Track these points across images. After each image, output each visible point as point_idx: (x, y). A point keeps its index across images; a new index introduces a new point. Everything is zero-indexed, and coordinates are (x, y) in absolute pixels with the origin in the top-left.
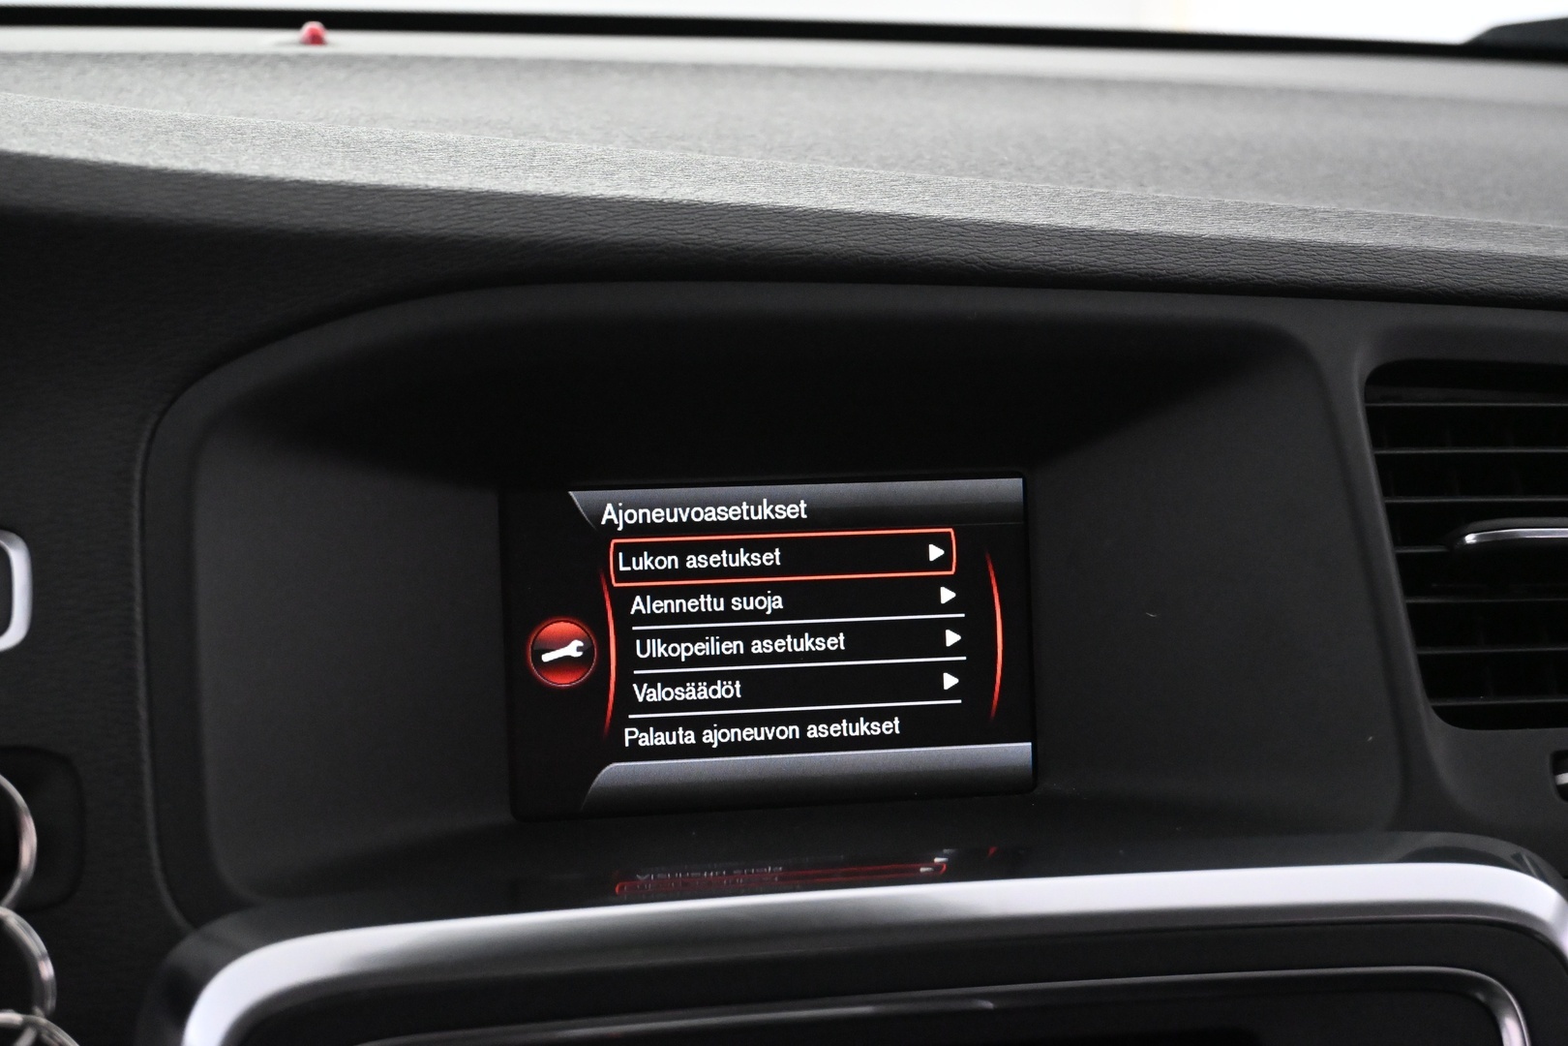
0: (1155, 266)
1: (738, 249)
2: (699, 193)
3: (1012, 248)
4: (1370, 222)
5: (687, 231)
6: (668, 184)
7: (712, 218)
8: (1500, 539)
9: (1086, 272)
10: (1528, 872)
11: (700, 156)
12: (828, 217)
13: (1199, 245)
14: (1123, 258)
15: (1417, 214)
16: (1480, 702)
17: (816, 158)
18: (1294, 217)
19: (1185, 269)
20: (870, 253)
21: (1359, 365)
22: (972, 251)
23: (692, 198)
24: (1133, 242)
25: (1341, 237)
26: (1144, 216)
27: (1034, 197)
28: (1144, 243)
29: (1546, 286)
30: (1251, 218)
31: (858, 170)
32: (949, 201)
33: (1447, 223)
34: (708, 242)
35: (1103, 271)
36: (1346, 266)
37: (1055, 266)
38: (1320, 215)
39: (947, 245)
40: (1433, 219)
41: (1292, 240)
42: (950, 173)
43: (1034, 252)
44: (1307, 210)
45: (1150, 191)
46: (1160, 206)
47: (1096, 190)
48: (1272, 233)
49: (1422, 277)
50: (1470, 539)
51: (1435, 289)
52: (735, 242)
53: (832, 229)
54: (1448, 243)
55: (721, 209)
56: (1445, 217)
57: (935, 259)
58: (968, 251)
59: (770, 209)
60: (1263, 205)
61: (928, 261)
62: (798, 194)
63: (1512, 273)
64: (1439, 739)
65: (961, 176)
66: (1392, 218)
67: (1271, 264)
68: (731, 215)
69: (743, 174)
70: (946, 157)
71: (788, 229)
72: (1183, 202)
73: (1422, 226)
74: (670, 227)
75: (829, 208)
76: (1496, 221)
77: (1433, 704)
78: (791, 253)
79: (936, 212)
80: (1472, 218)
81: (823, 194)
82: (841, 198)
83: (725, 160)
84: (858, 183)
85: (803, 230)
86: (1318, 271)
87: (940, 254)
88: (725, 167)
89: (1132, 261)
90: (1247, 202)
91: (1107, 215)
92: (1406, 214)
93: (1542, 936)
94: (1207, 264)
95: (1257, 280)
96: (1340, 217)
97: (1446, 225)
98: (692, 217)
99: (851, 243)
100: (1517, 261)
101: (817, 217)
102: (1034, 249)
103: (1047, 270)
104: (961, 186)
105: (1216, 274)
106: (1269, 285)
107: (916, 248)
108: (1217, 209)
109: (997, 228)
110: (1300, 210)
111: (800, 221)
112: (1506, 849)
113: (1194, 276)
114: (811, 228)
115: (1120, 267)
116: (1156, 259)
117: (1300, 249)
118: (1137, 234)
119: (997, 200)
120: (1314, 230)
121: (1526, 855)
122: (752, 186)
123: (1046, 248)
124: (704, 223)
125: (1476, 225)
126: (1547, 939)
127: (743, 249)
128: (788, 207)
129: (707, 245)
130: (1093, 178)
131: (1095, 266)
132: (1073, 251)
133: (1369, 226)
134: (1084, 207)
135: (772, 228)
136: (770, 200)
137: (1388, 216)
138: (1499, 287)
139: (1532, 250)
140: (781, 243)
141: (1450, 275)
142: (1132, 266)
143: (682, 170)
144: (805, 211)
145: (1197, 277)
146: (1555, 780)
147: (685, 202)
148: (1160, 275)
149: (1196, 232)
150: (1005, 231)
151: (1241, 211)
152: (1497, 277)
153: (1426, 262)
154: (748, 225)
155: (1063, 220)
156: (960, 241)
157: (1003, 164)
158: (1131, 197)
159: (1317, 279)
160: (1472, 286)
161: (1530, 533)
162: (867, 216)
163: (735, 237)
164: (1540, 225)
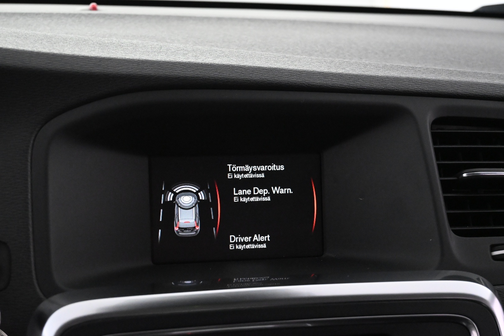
0: (363, 86)
1: (226, 79)
2: (214, 61)
3: (316, 79)
4: (434, 71)
5: (210, 73)
6: (204, 58)
7: (218, 69)
8: (474, 175)
9: (340, 87)
10: (481, 284)
11: (216, 48)
12: (256, 69)
13: (377, 79)
14: (352, 83)
15: (449, 69)
16: (468, 228)
17: (255, 49)
18: (409, 70)
19: (372, 86)
20: (269, 81)
21: (429, 118)
22: (303, 80)
23: (212, 62)
24: (356, 77)
25: (424, 76)
26: (360, 69)
27: (324, 63)
28: (359, 78)
29: (491, 93)
30: (395, 70)
31: (267, 53)
32: (296, 64)
33: (460, 72)
34: (217, 77)
35: (345, 87)
36: (425, 86)
37: (330, 85)
38: (418, 69)
39: (295, 78)
40: (455, 70)
41: (408, 77)
42: (298, 54)
43: (323, 81)
44: (414, 67)
45: (364, 61)
46: (366, 66)
47: (345, 60)
48: (401, 75)
49: (450, 90)
50: (465, 175)
51: (454, 94)
52: (225, 77)
53: (257, 73)
54: (459, 79)
55: (221, 66)
56: (459, 70)
57: (291, 83)
58: (301, 80)
59: (237, 66)
60: (400, 66)
61: (288, 83)
62: (247, 61)
63: (480, 88)
64: (453, 240)
65: (302, 55)
66: (442, 70)
67: (401, 85)
68: (224, 68)
69: (229, 55)
70: (297, 49)
71: (243, 72)
72: (373, 65)
73: (451, 73)
74: (204, 72)
75: (256, 66)
76: (475, 71)
77: (452, 229)
78: (244, 81)
79: (291, 67)
80: (469, 70)
81: (255, 61)
82: (261, 63)
83: (224, 50)
84: (267, 58)
85: (248, 73)
86: (416, 87)
87: (292, 81)
88: (223, 52)
89: (355, 84)
90: (394, 64)
91: (348, 69)
92: (446, 69)
93: (485, 304)
94: (380, 85)
95: (396, 90)
96: (424, 70)
97: (459, 73)
98: (212, 68)
99: (263, 77)
100: (482, 85)
101: (252, 69)
102: (323, 80)
103: (327, 86)
104: (301, 59)
105: (383, 88)
106: (400, 92)
107: (285, 79)
108: (384, 67)
109: (311, 73)
110: (411, 67)
111: (247, 70)
112: (475, 276)
113: (375, 89)
114: (250, 72)
115: (351, 86)
116: (363, 83)
117: (410, 80)
118: (358, 75)
119: (312, 63)
120: (416, 74)
121: (481, 278)
122: (232, 58)
123: (327, 79)
124: (216, 70)
125: (469, 73)
126: (487, 306)
127: (228, 79)
128: (243, 66)
129: (216, 78)
130: (345, 56)
131: (343, 85)
132: (336, 81)
133: (434, 72)
134: (340, 66)
135: (238, 72)
136: (237, 63)
137: (440, 70)
138: (476, 93)
139: (486, 81)
140: (240, 77)
141: (459, 89)
142: (355, 85)
143: (209, 53)
144: (249, 67)
145: (376, 89)
146: (491, 254)
147: (209, 64)
148: (364, 88)
149: (377, 74)
150: (314, 74)
151: (392, 68)
152: (475, 90)
153: (451, 85)
154: (230, 71)
155: (333, 70)
156: (299, 77)
157: (316, 51)
158: (356, 63)
159: (416, 90)
160: (466, 92)
161: (484, 173)
162: (269, 68)
163: (225, 75)
164: (490, 73)
